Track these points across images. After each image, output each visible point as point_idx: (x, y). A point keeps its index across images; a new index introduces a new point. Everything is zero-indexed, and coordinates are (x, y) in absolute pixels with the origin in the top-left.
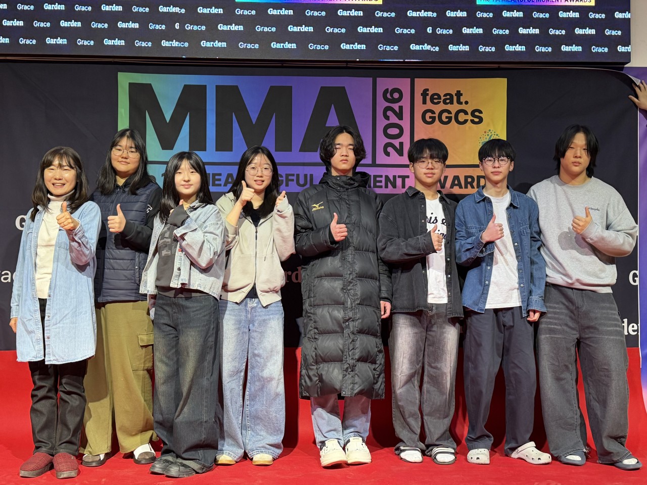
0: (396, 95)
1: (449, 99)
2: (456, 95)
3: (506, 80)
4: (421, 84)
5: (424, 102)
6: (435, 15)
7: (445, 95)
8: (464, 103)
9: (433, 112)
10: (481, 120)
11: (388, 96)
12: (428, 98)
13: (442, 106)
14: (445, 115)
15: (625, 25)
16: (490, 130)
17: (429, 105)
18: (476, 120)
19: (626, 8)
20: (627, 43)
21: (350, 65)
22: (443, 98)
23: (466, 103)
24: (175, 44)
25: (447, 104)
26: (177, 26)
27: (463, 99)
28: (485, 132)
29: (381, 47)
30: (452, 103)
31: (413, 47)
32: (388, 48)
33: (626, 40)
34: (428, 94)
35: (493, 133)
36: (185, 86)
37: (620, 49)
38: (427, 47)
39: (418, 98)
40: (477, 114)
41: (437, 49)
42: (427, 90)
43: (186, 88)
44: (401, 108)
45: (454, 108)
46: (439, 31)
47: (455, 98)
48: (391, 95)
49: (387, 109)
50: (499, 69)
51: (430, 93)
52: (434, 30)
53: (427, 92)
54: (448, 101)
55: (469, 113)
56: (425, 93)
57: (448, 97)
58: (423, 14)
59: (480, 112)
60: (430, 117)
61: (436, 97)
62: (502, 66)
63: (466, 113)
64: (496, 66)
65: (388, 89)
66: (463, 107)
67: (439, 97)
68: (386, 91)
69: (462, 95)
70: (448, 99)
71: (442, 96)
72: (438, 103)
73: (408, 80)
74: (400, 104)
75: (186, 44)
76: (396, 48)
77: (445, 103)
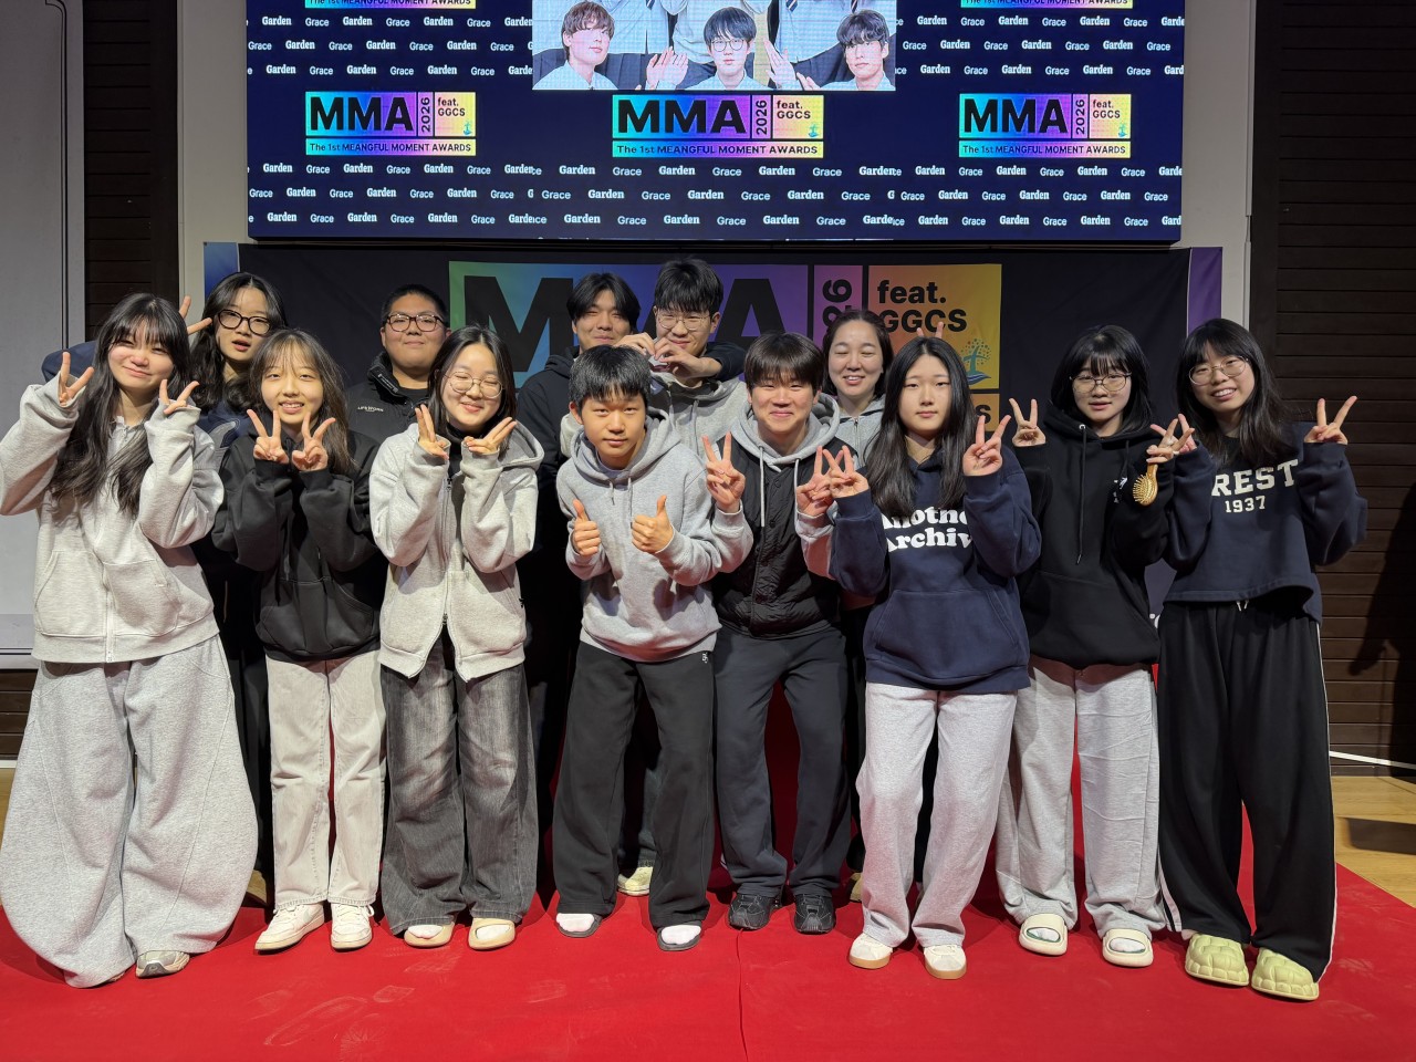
0: (842, 291)
1: (918, 295)
2: (928, 289)
3: (1000, 265)
4: (878, 273)
5: (882, 300)
6: (899, 172)
7: (913, 289)
8: (939, 301)
9: (895, 315)
10: (963, 325)
11: (831, 291)
12: (888, 294)
13: (907, 306)
14: (912, 318)
15: (1173, 186)
16: (975, 341)
17: (889, 305)
18: (957, 325)
19: (1175, 161)
20: (1175, 213)
21: (776, 247)
22: (909, 294)
23: (943, 300)
24: (528, 219)
25: (915, 302)
26: (530, 193)
27: (937, 295)
28: (970, 342)
29: (821, 221)
30: (922, 301)
31: (868, 220)
32: (832, 222)
33: (1174, 208)
34: (887, 289)
35: (980, 344)
36: (543, 280)
37: (1167, 221)
38: (887, 220)
39: (874, 294)
40: (957, 316)
41: (902, 222)
42: (887, 282)
43: (545, 283)
45: (925, 308)
46: (905, 196)
47: (926, 293)
48: (835, 290)
49: (829, 310)
50: (990, 251)
51: (891, 287)
52: (898, 195)
53: (887, 286)
54: (917, 298)
55: (947, 314)
56: (883, 287)
57: (917, 292)
58: (882, 171)
59: (963, 313)
60: (891, 322)
61: (899, 292)
62: (995, 246)
63: (942, 315)
64: (985, 246)
65: (830, 281)
66: (938, 306)
67: (904, 293)
68: (828, 285)
69: (936, 289)
70: (916, 295)
71: (908, 290)
72: (902, 301)
73: (860, 268)
74: (846, 303)
75: (544, 220)
76: (843, 222)
77: (912, 300)
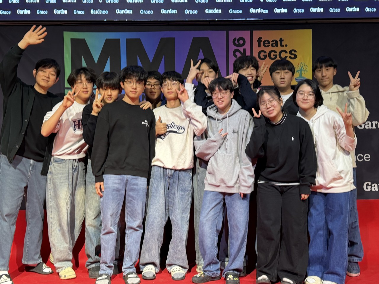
0: (241, 42)
1: (275, 43)
2: (279, 40)
3: (311, 30)
4: (257, 34)
5: (259, 46)
7: (273, 41)
8: (284, 46)
9: (265, 52)
10: (296, 57)
11: (236, 42)
12: (262, 43)
13: (271, 48)
14: (273, 53)
16: (301, 63)
17: (262, 48)
18: (293, 56)
21: (211, 23)
22: (271, 43)
23: (286, 46)
24: (99, 12)
25: (274, 46)
27: (284, 43)
28: (299, 64)
29: (231, 11)
30: (277, 46)
31: (252, 11)
32: (236, 12)
34: (261, 41)
35: (304, 64)
36: (107, 39)
38: (260, 11)
39: (255, 43)
40: (293, 52)
41: (267, 11)
42: (261, 38)
43: (108, 42)
44: (244, 50)
45: (278, 49)
47: (279, 43)
48: (238, 42)
49: (235, 51)
50: (307, 23)
51: (263, 40)
53: (261, 39)
55: (288, 52)
56: (259, 40)
57: (274, 42)
59: (295, 51)
60: (263, 55)
61: (267, 42)
62: (308, 21)
63: (286, 52)
64: (304, 21)
66: (284, 48)
67: (269, 43)
68: (235, 39)
69: (283, 40)
71: (270, 42)
72: (268, 46)
73: (249, 32)
74: (244, 47)
75: (107, 12)
76: (241, 12)
77: (272, 45)
